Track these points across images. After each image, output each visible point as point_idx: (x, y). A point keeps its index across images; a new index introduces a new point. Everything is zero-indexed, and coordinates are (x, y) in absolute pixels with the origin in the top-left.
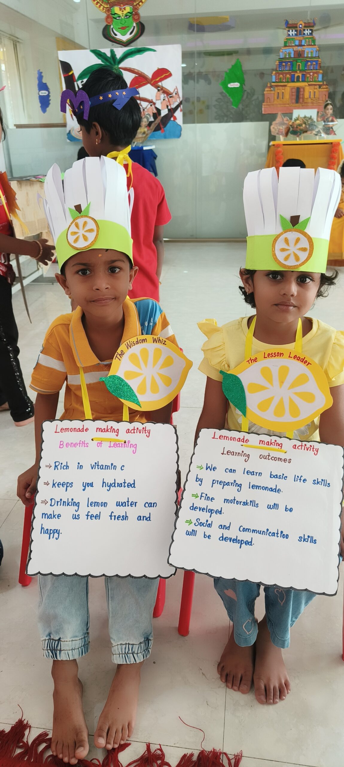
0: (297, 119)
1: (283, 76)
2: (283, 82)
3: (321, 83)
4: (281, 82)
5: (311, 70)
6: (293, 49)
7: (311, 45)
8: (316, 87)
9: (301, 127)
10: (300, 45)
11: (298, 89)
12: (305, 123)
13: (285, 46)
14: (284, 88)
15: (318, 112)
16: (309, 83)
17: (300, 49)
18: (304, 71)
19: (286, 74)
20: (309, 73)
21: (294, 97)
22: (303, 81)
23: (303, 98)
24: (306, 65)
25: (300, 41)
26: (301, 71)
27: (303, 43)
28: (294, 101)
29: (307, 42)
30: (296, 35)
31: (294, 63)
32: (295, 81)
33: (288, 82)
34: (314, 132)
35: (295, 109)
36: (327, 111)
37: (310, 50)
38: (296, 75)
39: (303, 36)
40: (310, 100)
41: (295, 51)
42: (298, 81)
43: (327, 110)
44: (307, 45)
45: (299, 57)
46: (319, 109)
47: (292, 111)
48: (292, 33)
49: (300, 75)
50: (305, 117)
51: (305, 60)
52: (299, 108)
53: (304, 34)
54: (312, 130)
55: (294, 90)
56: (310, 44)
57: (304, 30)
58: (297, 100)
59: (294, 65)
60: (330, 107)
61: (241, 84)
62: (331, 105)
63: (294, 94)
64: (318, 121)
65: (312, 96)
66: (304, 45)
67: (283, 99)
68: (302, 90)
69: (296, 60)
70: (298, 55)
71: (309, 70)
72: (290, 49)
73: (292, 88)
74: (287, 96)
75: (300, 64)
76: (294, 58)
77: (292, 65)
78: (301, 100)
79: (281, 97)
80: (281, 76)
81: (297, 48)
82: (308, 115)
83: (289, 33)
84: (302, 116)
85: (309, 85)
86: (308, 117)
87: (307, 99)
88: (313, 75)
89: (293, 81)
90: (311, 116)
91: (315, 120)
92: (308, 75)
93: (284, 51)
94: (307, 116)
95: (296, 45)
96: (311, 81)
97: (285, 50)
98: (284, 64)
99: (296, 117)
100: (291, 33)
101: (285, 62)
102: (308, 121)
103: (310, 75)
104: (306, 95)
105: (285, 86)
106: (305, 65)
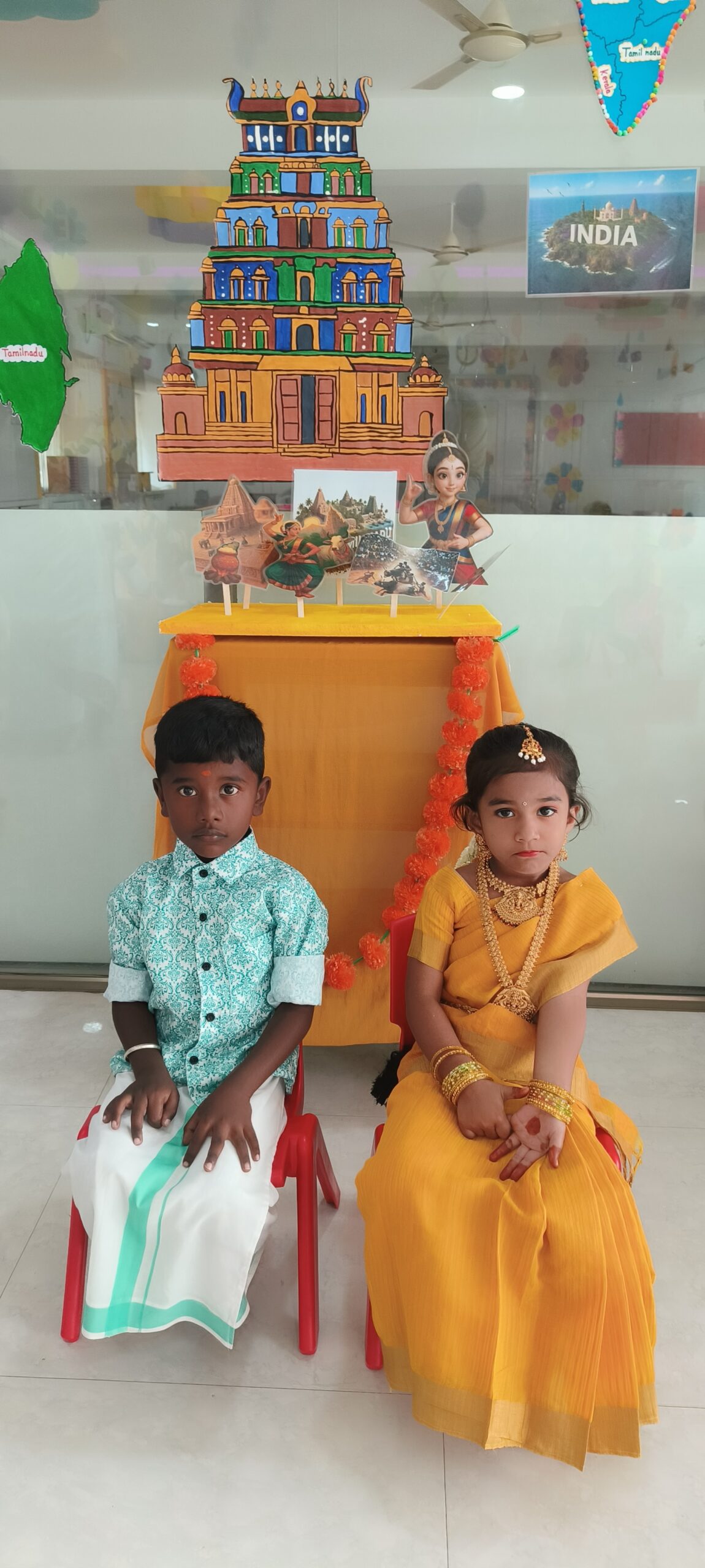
0: (312, 510)
1: (240, 328)
2: (238, 350)
3: (411, 363)
4: (233, 351)
5: (362, 304)
6: (273, 208)
7: (353, 197)
8: (386, 378)
9: (325, 549)
10: (304, 195)
11: (308, 383)
12: (343, 531)
13: (236, 197)
14: (243, 375)
15: (402, 484)
16: (354, 360)
17: (304, 209)
18: (333, 306)
19: (252, 315)
20: (352, 318)
21: (294, 416)
22: (329, 350)
23: (335, 421)
24: (336, 284)
25: (304, 177)
26: (313, 308)
27: (317, 188)
28: (292, 432)
29: (335, 182)
30: (283, 149)
31: (284, 269)
32: (294, 347)
33: (263, 352)
34: (380, 575)
35: (302, 466)
36: (444, 483)
37: (349, 218)
38: (296, 324)
39: (315, 157)
40: (363, 433)
41: (283, 223)
42: (305, 346)
43: (444, 476)
44: (337, 197)
45: (303, 247)
46: (403, 470)
47: (292, 473)
48: (265, 138)
49: (315, 324)
50: (346, 502)
51: (332, 262)
52: (317, 462)
53: (319, 147)
54: (371, 564)
55: (290, 387)
56: (350, 192)
57: (317, 130)
58: (309, 430)
59: (285, 280)
60: (453, 464)
61: (49, 350)
62: (457, 456)
63: (291, 401)
64: (402, 520)
65: (373, 414)
66: (322, 197)
67: (244, 420)
68: (325, 387)
69: (293, 258)
70: (299, 237)
71: (350, 303)
72: (259, 211)
73: (281, 377)
74: (262, 412)
75: (310, 275)
76: (279, 247)
77: (274, 281)
78: (325, 430)
79: (237, 412)
80: (228, 324)
81: (290, 205)
82: (360, 495)
83: (250, 139)
84: (333, 495)
85: (355, 368)
86: (360, 503)
87: (351, 425)
88: (371, 326)
89: (286, 350)
90: (372, 500)
91: (391, 515)
92: (349, 327)
93: (233, 215)
94: (355, 496)
95: (283, 194)
96: (360, 354)
97: (240, 213)
98: (237, 272)
99: (309, 502)
100: (258, 140)
101: (240, 265)
102: (359, 520)
103: (359, 328)
104: (348, 411)
105: (252, 367)
106: (333, 280)
